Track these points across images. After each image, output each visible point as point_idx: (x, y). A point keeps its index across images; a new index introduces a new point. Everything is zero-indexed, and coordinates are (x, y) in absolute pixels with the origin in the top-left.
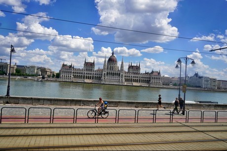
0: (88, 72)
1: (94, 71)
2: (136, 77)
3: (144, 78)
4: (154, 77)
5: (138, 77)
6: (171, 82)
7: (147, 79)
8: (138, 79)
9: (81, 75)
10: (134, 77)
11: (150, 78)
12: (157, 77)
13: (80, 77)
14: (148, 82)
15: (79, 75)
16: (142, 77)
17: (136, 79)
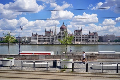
0: (46, 37)
1: (50, 36)
2: (78, 38)
3: (84, 38)
4: (90, 36)
5: (79, 38)
6: (109, 40)
7: (86, 39)
8: (80, 39)
9: (43, 39)
10: (76, 38)
11: (88, 38)
12: (93, 36)
13: (42, 41)
14: (87, 40)
15: (41, 39)
16: (82, 38)
17: (78, 39)
